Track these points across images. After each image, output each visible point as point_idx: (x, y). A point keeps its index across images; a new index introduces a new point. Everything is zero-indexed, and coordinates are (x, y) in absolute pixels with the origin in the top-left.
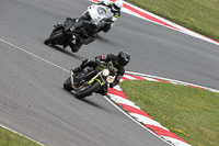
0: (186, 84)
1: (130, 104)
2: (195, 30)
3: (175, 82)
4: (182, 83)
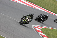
1: (44, 34)
3: (55, 29)
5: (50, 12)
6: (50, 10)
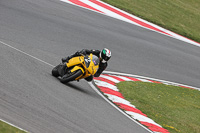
0: (177, 84)
1: (126, 103)
2: (185, 36)
3: (167, 83)
4: (173, 83)
5: (147, 25)
6: (147, 16)
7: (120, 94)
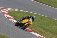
7: (9, 14)
